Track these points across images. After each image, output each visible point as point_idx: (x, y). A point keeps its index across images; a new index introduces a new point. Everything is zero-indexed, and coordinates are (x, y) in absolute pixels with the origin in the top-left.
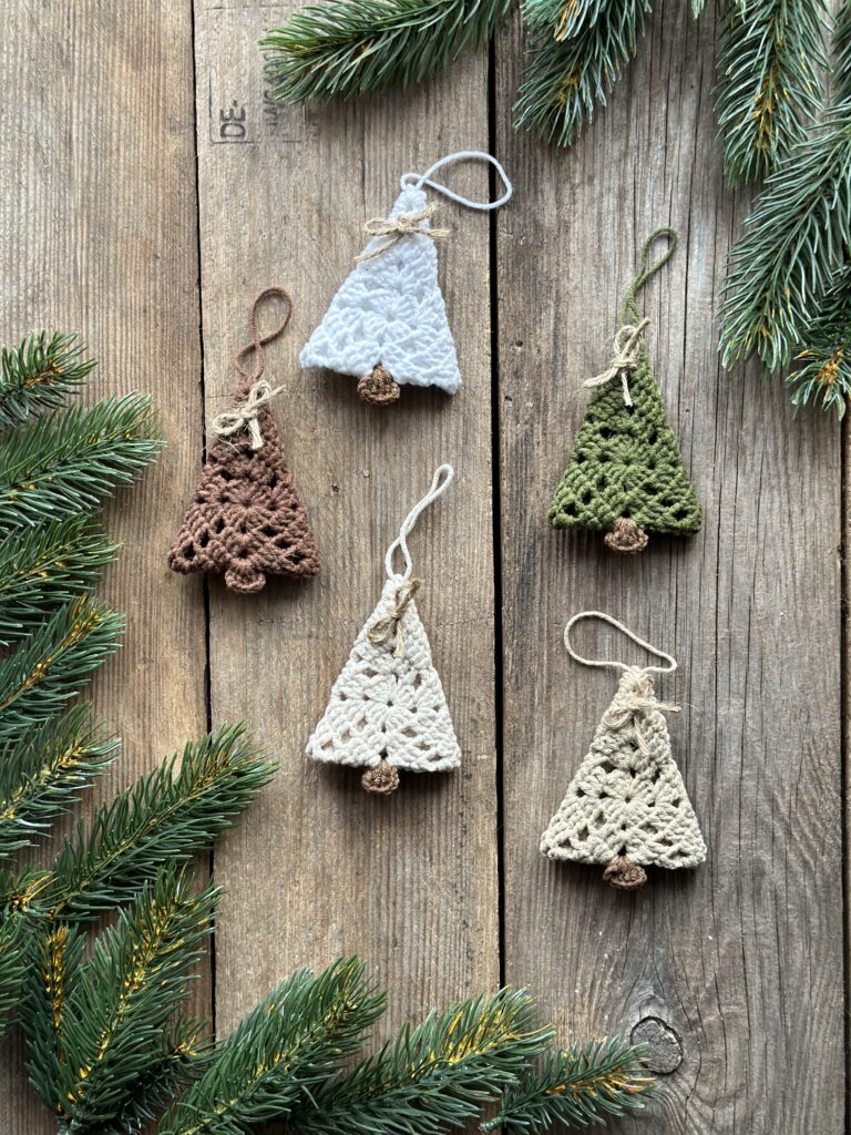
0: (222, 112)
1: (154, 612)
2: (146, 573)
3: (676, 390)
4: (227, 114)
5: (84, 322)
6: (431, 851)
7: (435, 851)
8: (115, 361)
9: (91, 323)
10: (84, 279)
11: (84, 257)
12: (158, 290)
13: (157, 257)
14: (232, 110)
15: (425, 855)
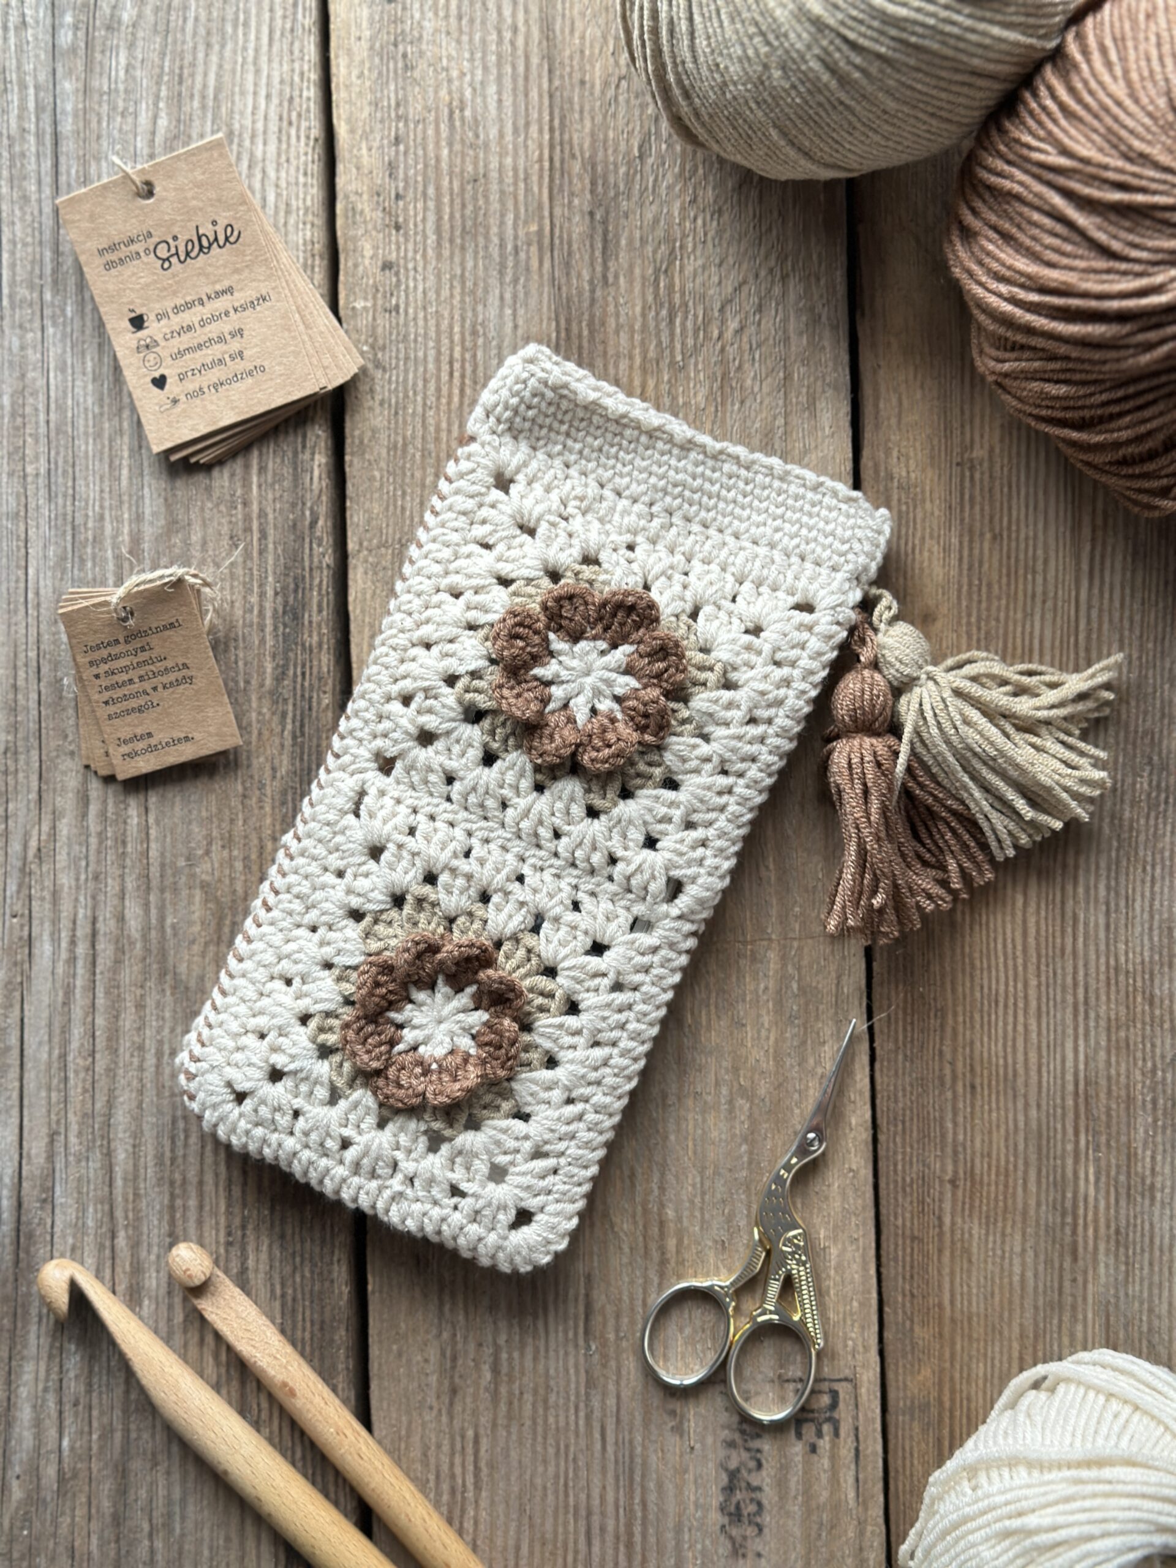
0: (837, 1434)
1: (954, 556)
2: (969, 624)
3: (36, 951)
4: (826, 1428)
5: (1082, 1067)
6: (452, 126)
7: (444, 127)
8: (1026, 997)
9: (1069, 1064)
10: (1083, 1142)
11: (1082, 1183)
12: (950, 1125)
13: (953, 1182)
14: (819, 1434)
15: (462, 119)
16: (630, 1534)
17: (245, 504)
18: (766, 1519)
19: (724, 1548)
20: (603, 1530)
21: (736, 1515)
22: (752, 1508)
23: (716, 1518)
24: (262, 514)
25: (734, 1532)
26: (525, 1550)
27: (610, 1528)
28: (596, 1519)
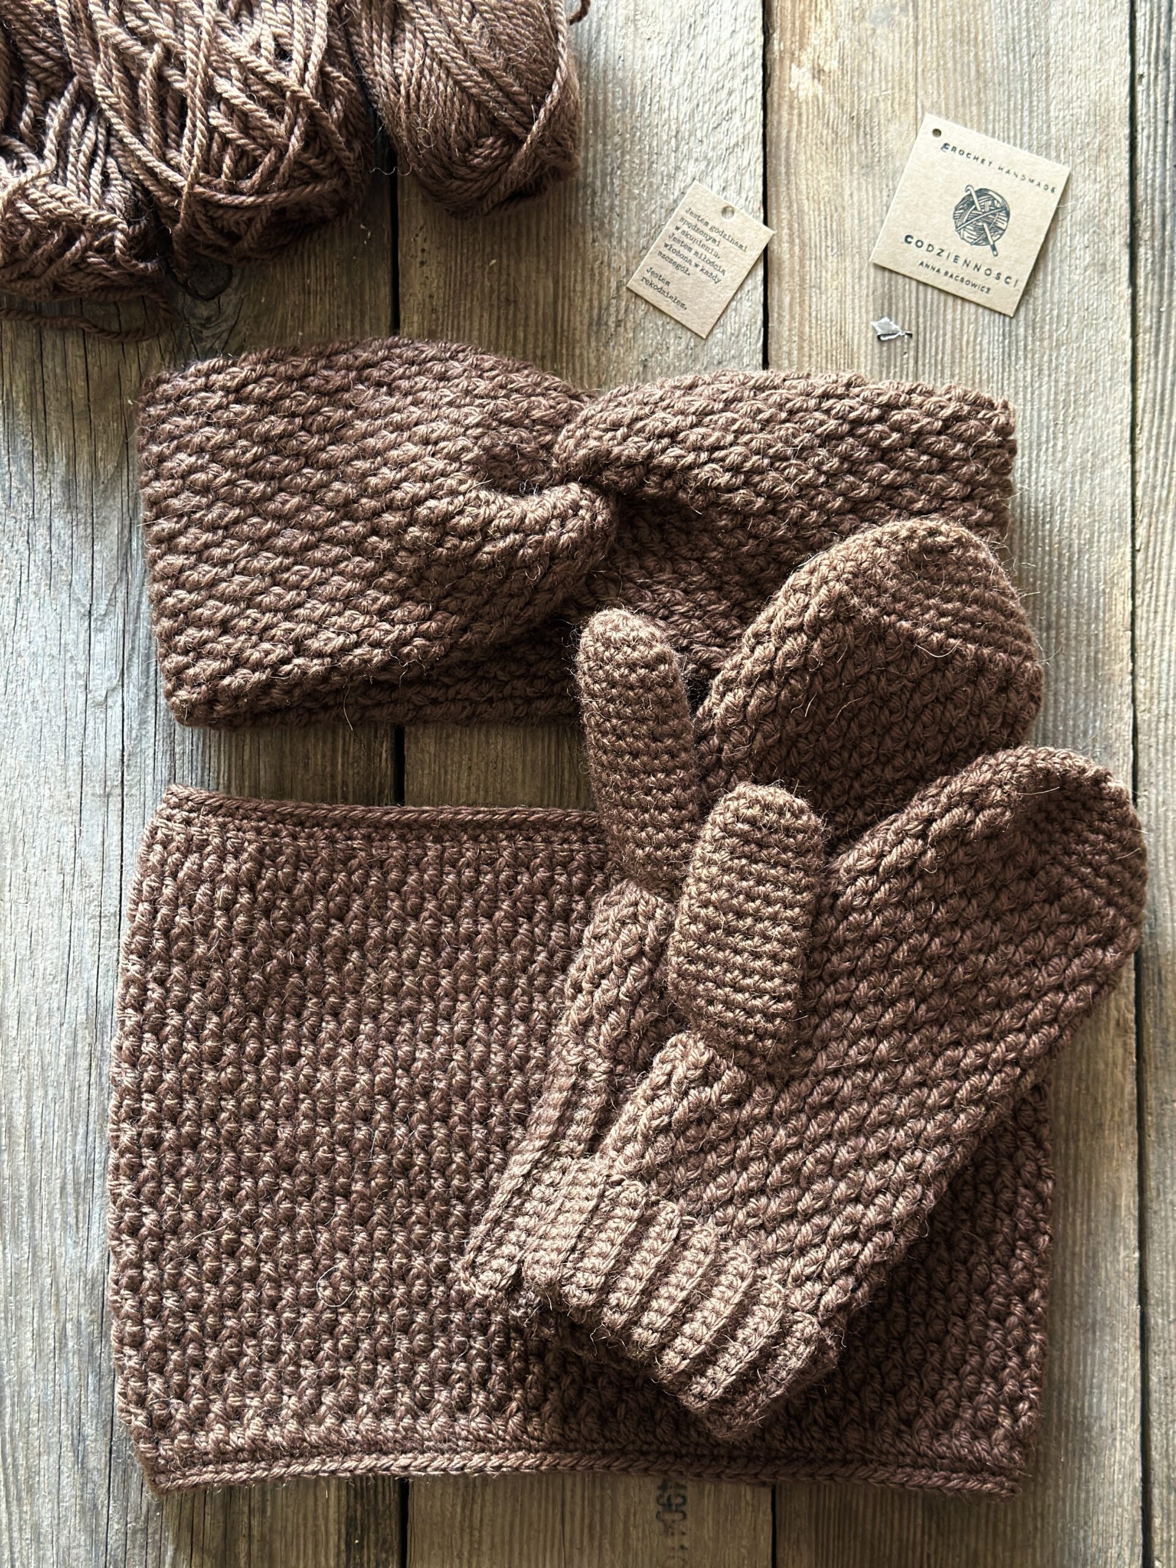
16: (592, 1518)
17: (333, 777)
18: (688, 1508)
19: (658, 1526)
20: (573, 1514)
21: (668, 1506)
22: (679, 1500)
23: (653, 1507)
24: (345, 784)
25: (668, 1517)
26: (517, 1529)
27: (578, 1511)
28: (568, 1507)
